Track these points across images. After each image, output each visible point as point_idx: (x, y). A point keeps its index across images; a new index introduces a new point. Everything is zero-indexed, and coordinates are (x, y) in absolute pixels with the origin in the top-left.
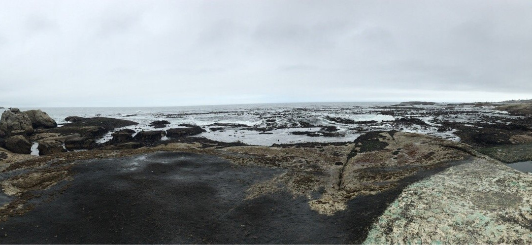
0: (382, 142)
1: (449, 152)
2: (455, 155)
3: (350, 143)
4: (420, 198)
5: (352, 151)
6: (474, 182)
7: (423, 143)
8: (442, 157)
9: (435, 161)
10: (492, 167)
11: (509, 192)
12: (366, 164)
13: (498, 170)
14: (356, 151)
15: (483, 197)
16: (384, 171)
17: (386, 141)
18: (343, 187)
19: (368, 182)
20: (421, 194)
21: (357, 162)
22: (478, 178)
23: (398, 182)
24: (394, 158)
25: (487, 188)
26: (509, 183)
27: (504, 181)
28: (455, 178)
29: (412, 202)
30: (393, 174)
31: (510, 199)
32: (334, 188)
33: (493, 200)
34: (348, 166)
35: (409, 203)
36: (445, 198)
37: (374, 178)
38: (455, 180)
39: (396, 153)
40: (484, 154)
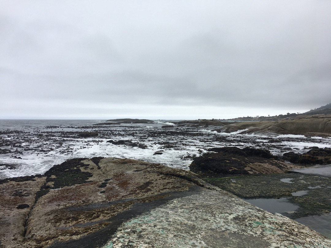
0: (84, 173)
1: (171, 181)
2: (178, 185)
3: (39, 176)
4: (140, 237)
5: (42, 188)
6: (205, 217)
7: (137, 171)
8: (161, 187)
9: (154, 192)
10: (226, 200)
11: (251, 233)
12: (62, 203)
13: (234, 205)
14: (49, 187)
15: (218, 237)
16: (89, 209)
17: (89, 170)
18: (30, 236)
19: (68, 225)
20: (141, 232)
21: (50, 202)
22: (209, 213)
23: (109, 220)
24: (101, 192)
25: (223, 226)
26: (250, 222)
27: (244, 219)
28: (181, 212)
29: (129, 242)
30: (102, 212)
31: (253, 242)
32: (15, 239)
33: (231, 241)
34: (36, 209)
35: (126, 244)
36: (171, 236)
37: (76, 219)
38: (181, 214)
39: (103, 185)
40: (214, 185)
